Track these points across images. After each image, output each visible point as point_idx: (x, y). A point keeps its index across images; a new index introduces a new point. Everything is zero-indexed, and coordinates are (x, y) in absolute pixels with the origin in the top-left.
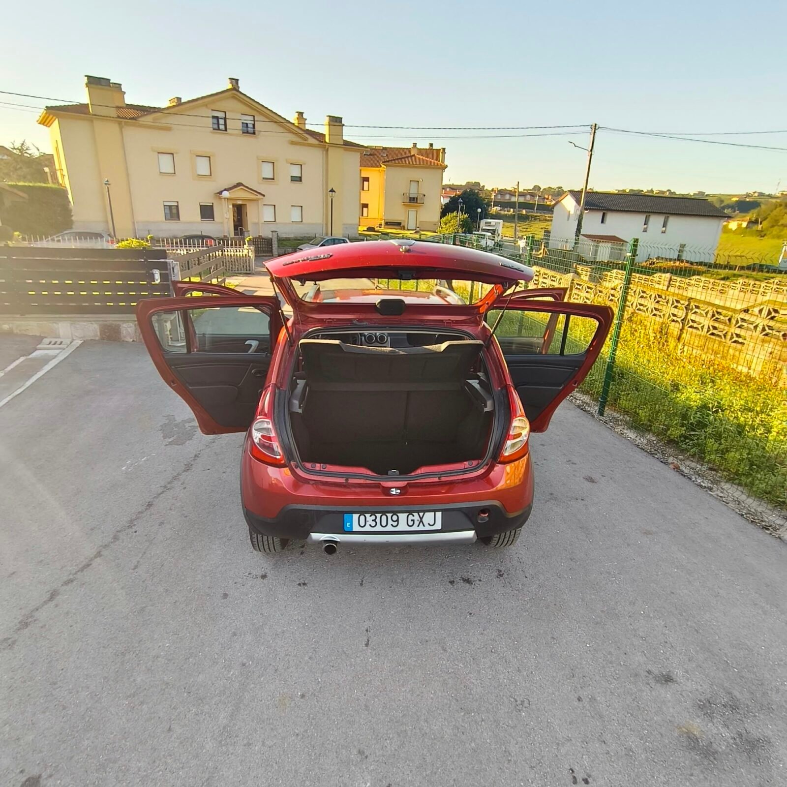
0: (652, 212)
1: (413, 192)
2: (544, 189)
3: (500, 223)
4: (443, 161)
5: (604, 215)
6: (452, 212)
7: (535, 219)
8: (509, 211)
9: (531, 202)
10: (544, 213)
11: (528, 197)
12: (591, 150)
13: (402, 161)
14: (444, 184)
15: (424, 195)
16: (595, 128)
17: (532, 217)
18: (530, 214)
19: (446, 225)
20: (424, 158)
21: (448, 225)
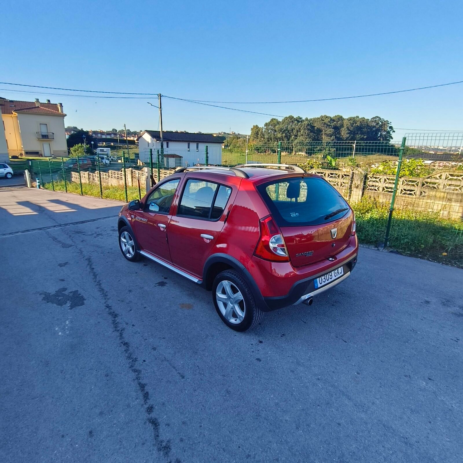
0: (190, 141)
1: (44, 131)
2: (120, 131)
3: (109, 150)
4: (62, 111)
5: (167, 143)
6: (78, 144)
7: (120, 148)
8: (103, 144)
9: (115, 138)
10: (125, 144)
11: (113, 135)
12: (161, 108)
13: (30, 111)
14: (66, 127)
15: (53, 134)
16: (160, 96)
17: (118, 147)
18: (116, 145)
19: (75, 152)
20: (47, 109)
21: (76, 152)
